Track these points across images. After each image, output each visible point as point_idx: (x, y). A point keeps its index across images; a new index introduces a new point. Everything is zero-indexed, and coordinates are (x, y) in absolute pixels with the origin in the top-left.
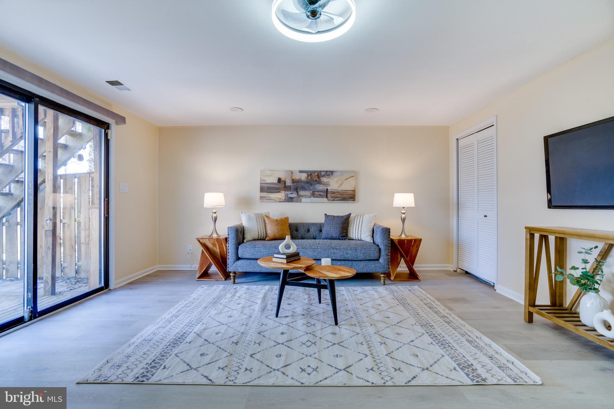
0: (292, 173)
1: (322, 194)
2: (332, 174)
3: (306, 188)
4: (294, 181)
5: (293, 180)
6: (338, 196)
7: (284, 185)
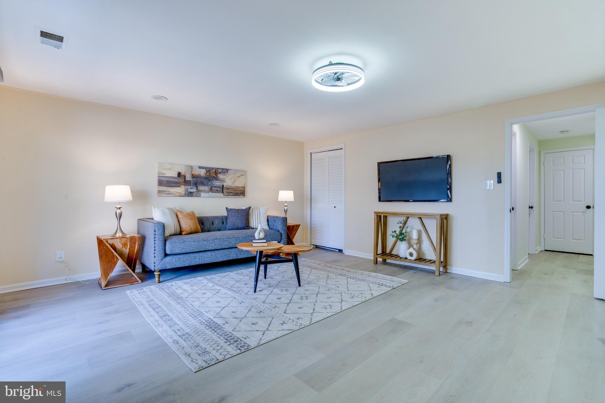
0: (192, 168)
1: (218, 189)
2: (227, 172)
3: (205, 183)
4: (193, 176)
6: (232, 192)
7: (184, 179)
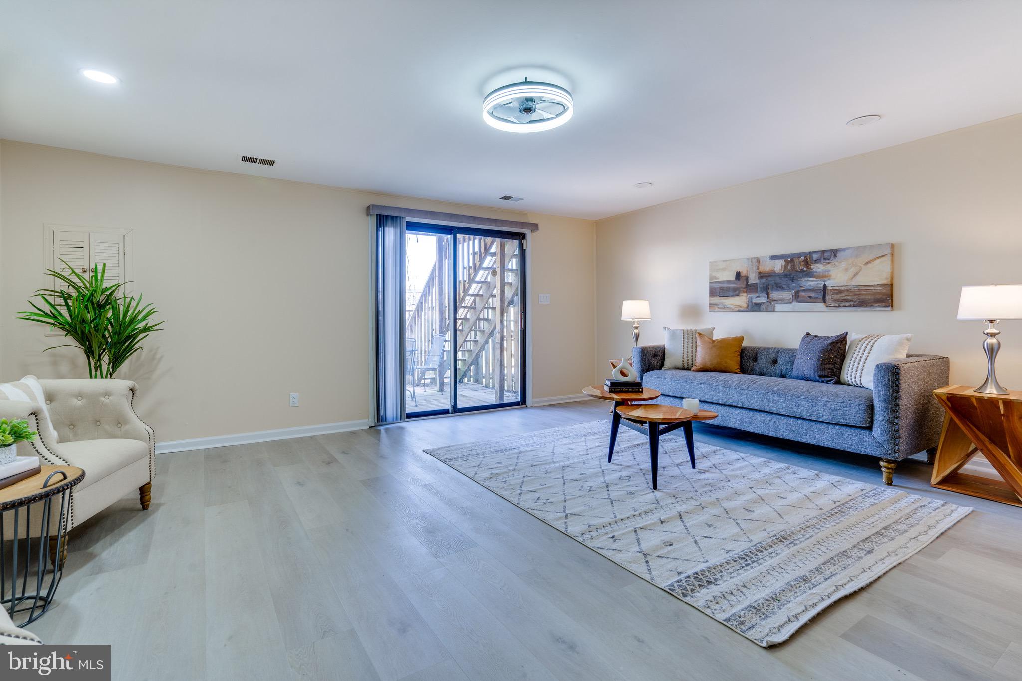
0: (759, 262)
1: (813, 295)
2: (835, 256)
3: (784, 286)
4: (761, 276)
5: (760, 273)
6: (849, 298)
7: (745, 283)
